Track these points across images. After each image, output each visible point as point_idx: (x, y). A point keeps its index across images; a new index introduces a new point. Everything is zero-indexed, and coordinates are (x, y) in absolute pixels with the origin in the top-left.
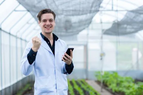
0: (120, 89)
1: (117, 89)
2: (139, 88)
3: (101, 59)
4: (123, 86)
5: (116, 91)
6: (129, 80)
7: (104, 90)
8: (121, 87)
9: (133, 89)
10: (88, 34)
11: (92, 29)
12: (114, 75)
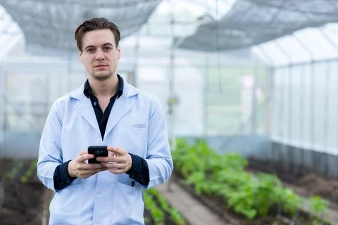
0: (215, 187)
1: (206, 186)
2: (261, 189)
3: (170, 112)
4: (221, 179)
5: (203, 193)
6: (236, 162)
7: (174, 187)
8: (216, 181)
9: (248, 190)
10: (137, 47)
11: (149, 34)
12: (200, 148)
